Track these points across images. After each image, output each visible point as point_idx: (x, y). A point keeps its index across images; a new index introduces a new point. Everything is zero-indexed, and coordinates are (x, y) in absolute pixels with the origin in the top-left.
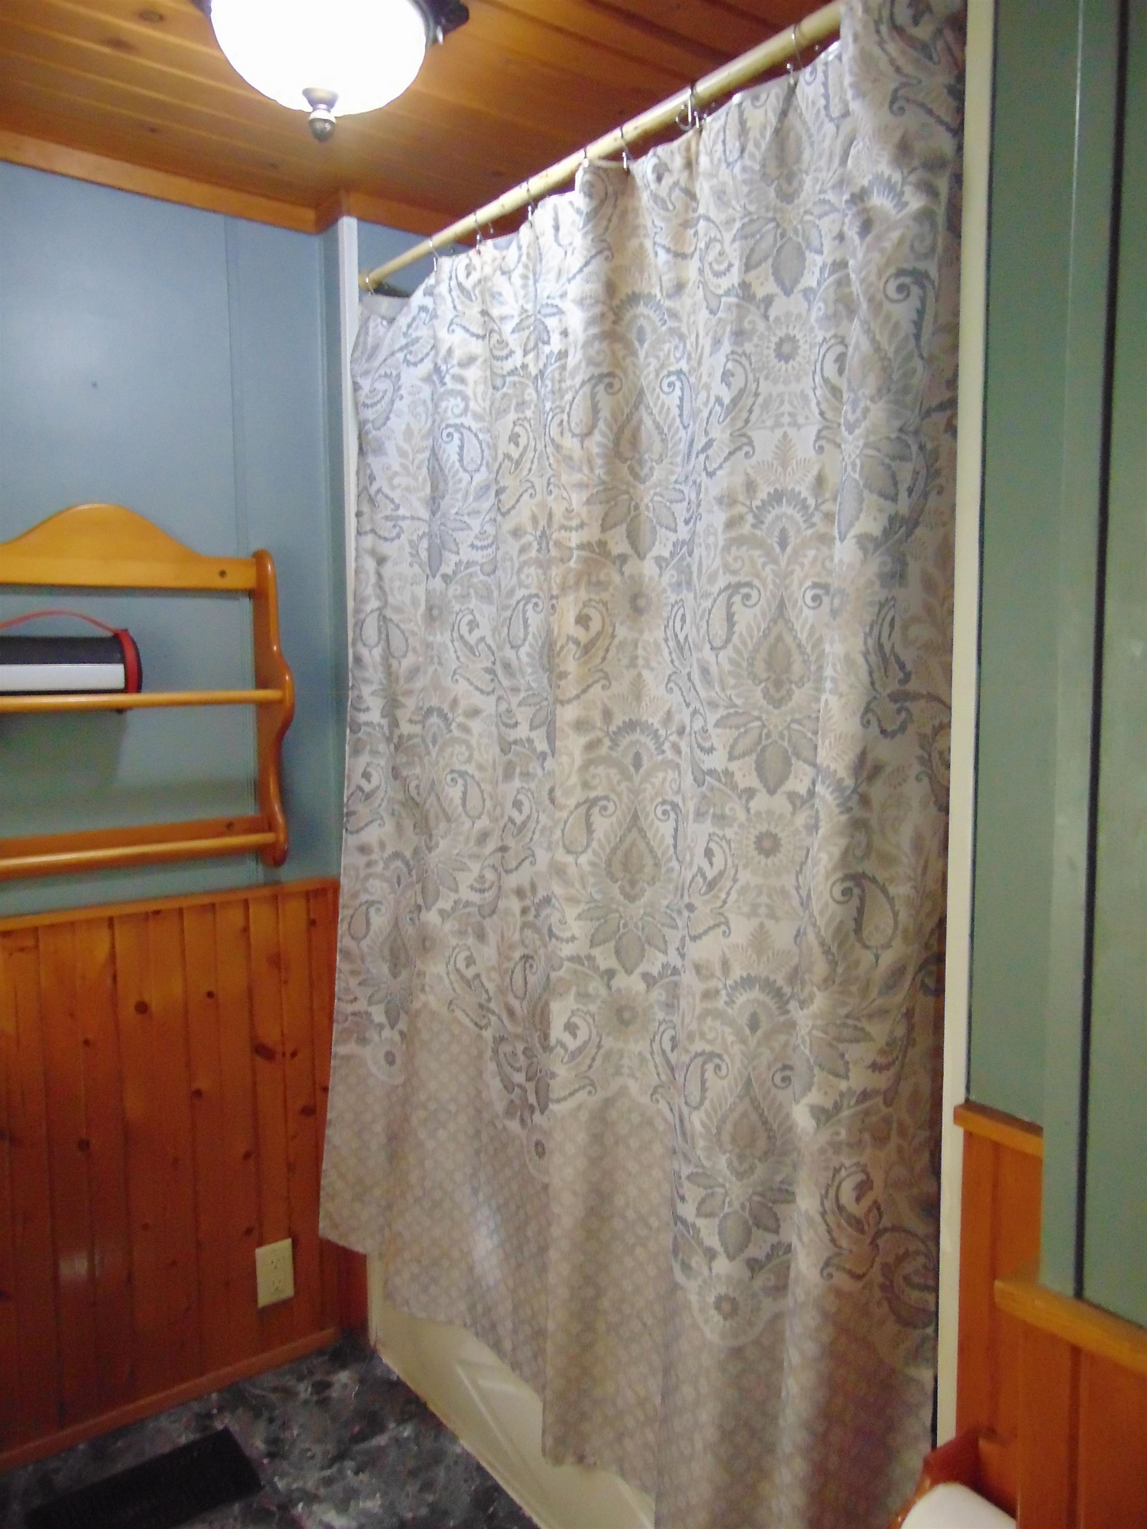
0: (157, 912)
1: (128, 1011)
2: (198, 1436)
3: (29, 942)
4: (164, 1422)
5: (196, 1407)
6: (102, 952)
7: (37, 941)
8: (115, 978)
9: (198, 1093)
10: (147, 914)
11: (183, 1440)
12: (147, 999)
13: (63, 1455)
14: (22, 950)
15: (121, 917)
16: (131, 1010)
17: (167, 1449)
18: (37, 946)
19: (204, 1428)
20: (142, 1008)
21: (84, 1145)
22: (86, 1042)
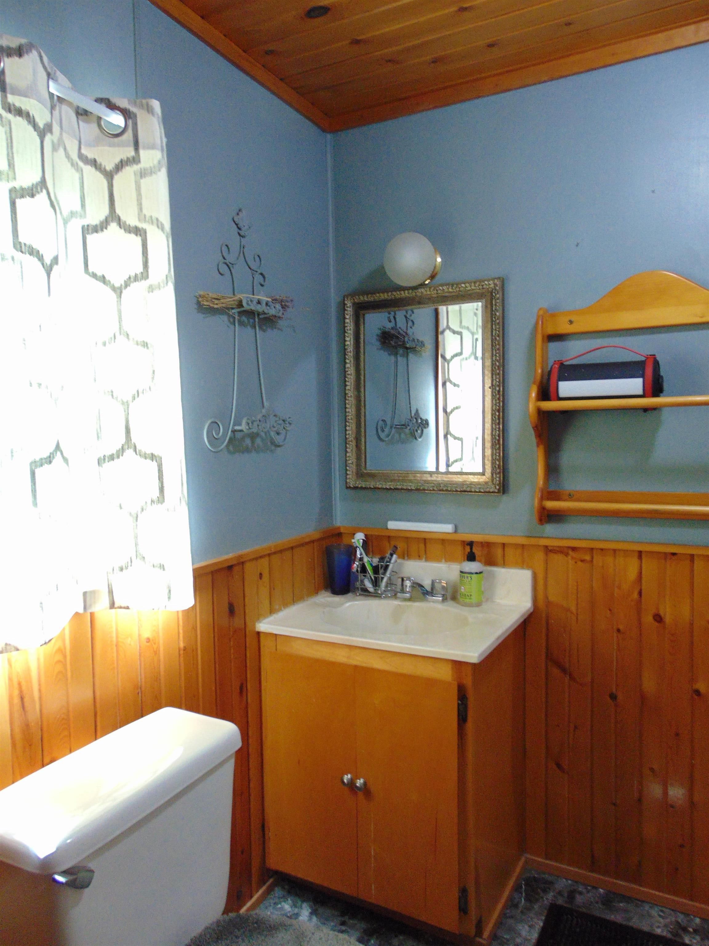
0: (674, 554)
1: (648, 619)
2: (669, 936)
3: (588, 558)
4: (654, 912)
5: (681, 918)
6: (632, 574)
7: (592, 557)
8: (640, 593)
9: (697, 692)
10: (665, 554)
11: (658, 931)
12: (662, 613)
13: (589, 888)
14: (582, 561)
15: (646, 552)
16: (650, 618)
17: (646, 929)
18: (592, 561)
19: (677, 935)
20: (658, 618)
21: (613, 697)
22: (618, 630)
